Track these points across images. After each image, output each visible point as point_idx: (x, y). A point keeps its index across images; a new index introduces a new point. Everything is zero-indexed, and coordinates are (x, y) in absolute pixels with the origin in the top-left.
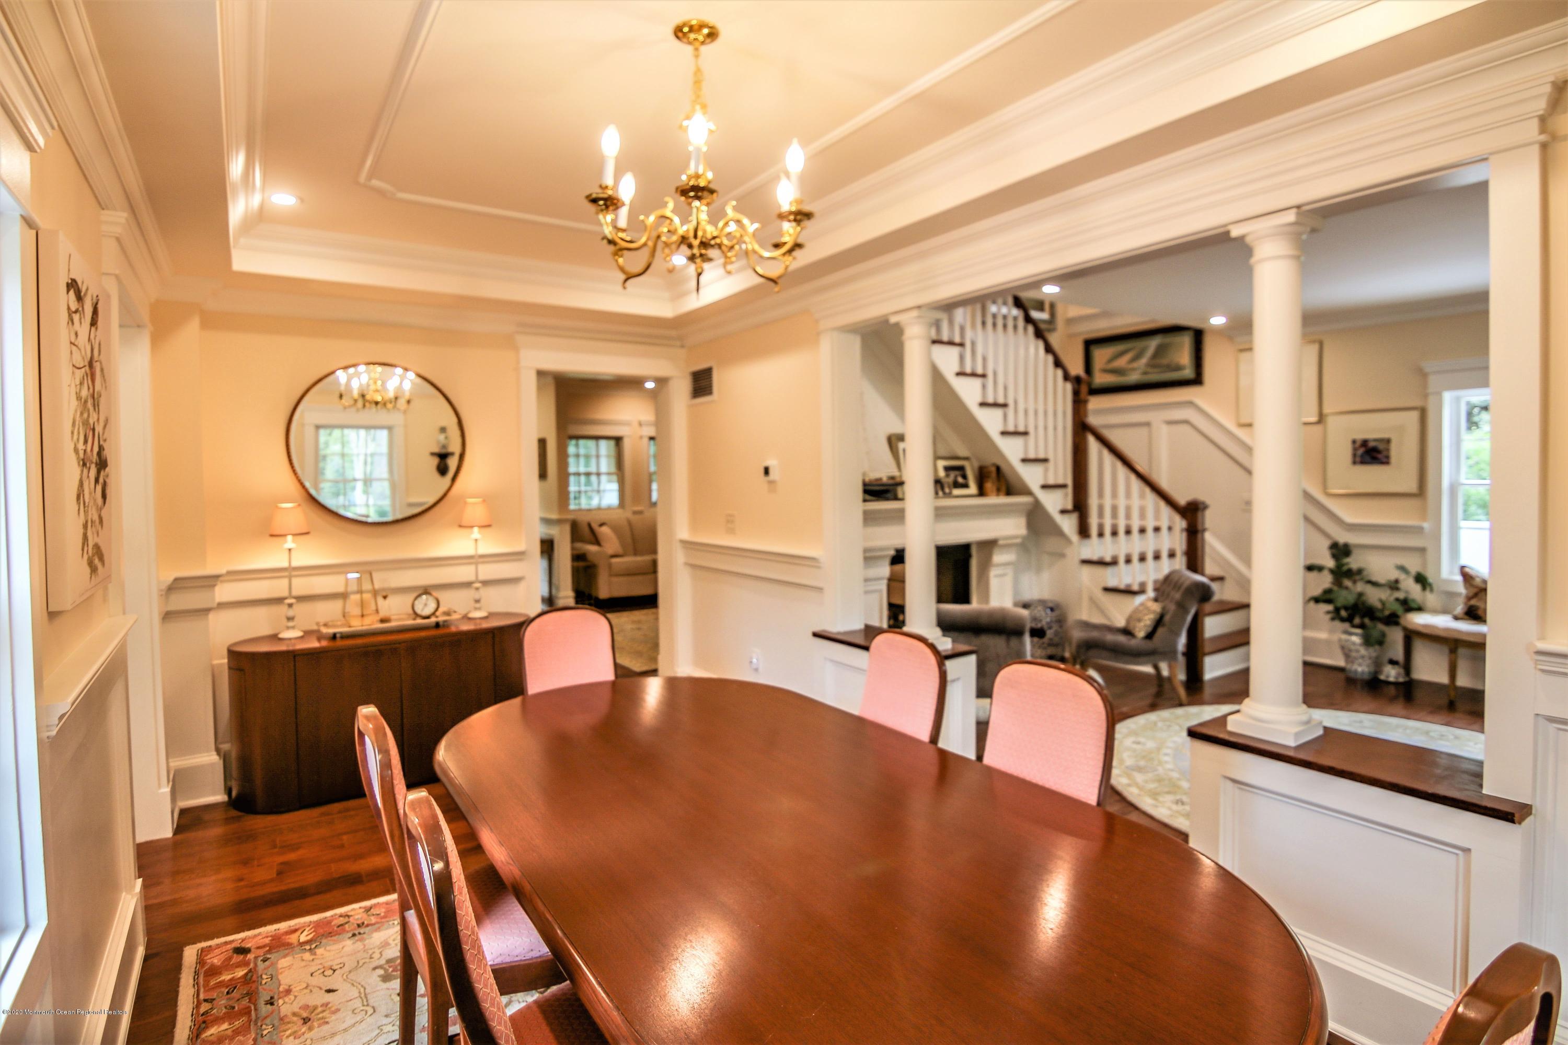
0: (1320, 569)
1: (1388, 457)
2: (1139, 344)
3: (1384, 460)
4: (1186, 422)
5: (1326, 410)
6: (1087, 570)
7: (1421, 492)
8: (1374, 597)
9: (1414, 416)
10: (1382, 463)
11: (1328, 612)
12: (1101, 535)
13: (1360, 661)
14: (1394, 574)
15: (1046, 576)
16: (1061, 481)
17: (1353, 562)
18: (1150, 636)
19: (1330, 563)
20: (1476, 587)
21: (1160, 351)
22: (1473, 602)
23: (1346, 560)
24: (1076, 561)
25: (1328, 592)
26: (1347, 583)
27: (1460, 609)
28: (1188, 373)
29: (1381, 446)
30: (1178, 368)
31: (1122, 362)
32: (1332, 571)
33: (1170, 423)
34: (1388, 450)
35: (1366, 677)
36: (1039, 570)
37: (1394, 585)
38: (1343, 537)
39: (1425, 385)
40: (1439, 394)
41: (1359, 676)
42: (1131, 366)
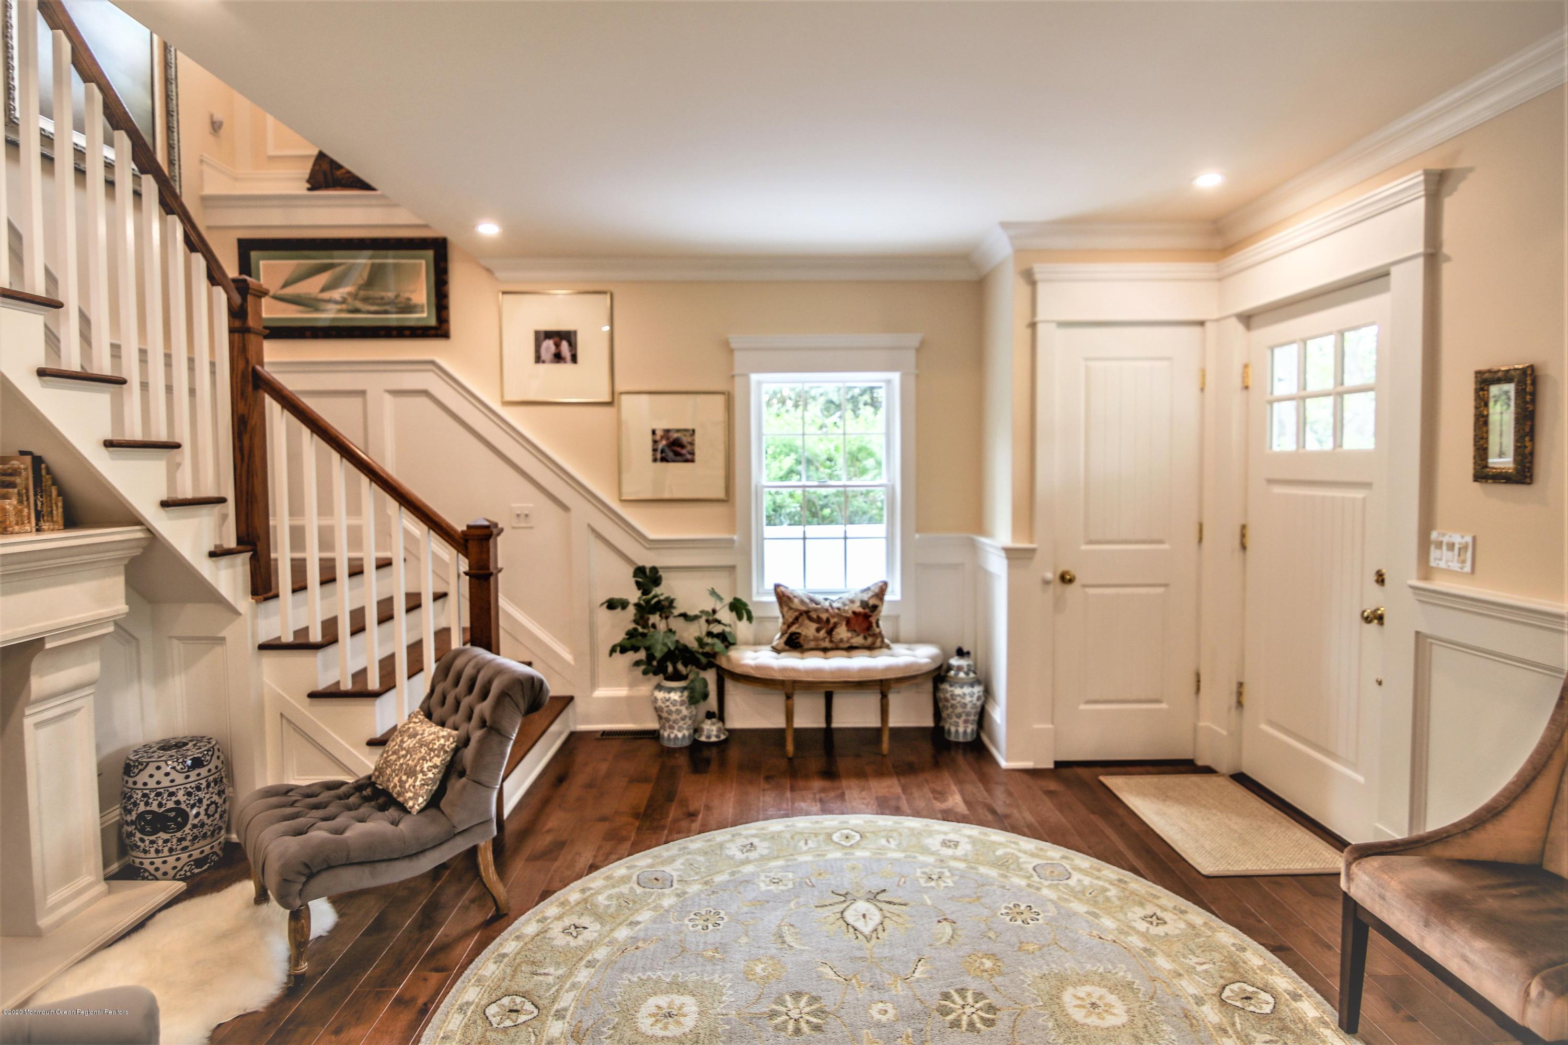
0: (624, 604)
1: (692, 453)
2: (342, 259)
3: (689, 457)
4: (425, 393)
5: (619, 387)
6: (271, 660)
7: (727, 499)
8: (689, 635)
9: (720, 400)
10: (687, 461)
11: (637, 663)
12: (299, 587)
13: (681, 723)
14: (708, 604)
15: (178, 685)
16: (209, 491)
17: (661, 591)
18: (434, 801)
19: (634, 595)
20: (796, 610)
21: (375, 277)
22: (794, 629)
23: (656, 591)
24: (250, 647)
25: (631, 634)
26: (654, 618)
27: (777, 639)
28: (425, 316)
29: (685, 439)
30: (408, 308)
31: (312, 286)
32: (637, 605)
33: (396, 393)
34: (692, 444)
35: (687, 743)
36: (161, 675)
37: (711, 617)
38: (648, 560)
39: (731, 366)
40: (746, 376)
41: (679, 744)
42: (326, 295)
